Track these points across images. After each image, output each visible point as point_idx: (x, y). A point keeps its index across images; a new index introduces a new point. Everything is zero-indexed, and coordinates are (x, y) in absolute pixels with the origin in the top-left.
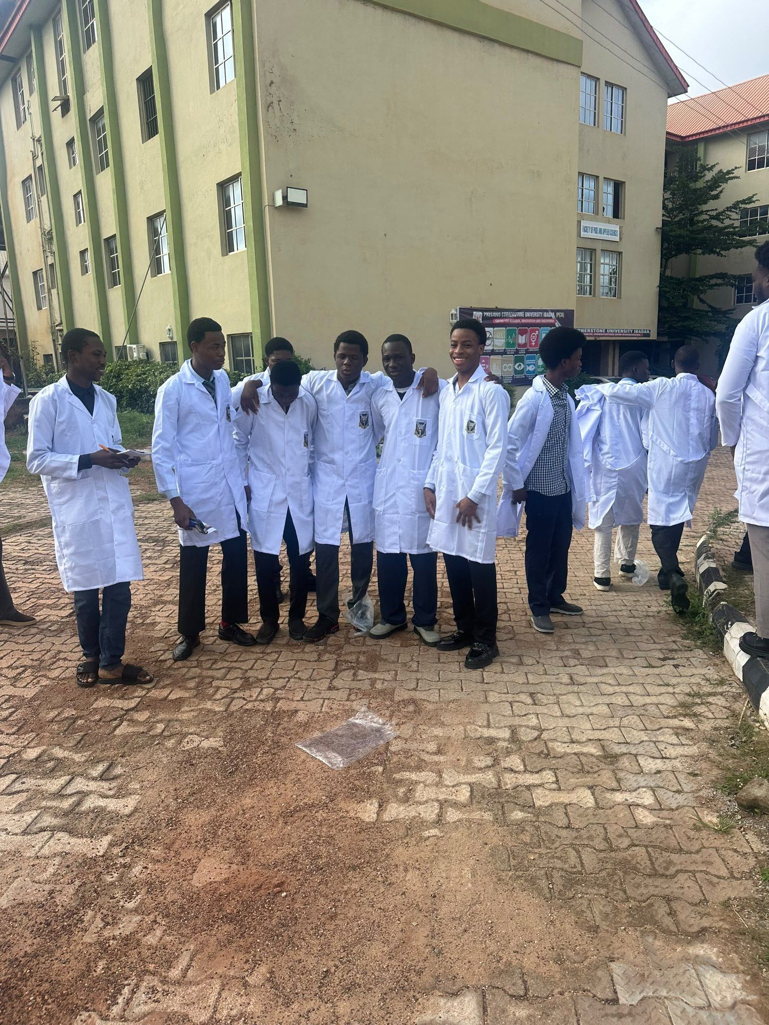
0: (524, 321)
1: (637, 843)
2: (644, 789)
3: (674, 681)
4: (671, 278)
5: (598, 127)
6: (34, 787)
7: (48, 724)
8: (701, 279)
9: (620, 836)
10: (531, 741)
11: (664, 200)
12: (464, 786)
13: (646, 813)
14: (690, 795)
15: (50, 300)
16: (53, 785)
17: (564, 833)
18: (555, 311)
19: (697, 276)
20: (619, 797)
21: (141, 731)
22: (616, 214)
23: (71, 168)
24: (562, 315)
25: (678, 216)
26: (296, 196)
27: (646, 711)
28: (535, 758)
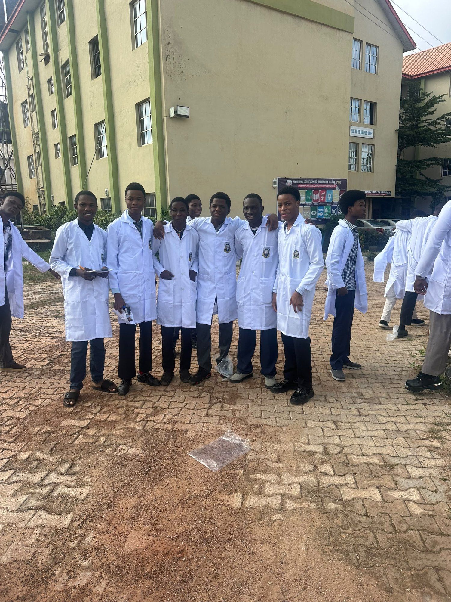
0: (316, 186)
1: (412, 527)
2: (413, 489)
3: (424, 414)
4: (404, 160)
5: (362, 70)
6: (25, 479)
7: (33, 436)
8: (421, 162)
9: (400, 522)
10: (336, 454)
11: (400, 113)
12: (296, 484)
13: (416, 506)
14: (443, 494)
15: (37, 173)
16: (36, 478)
17: (363, 519)
18: (336, 180)
19: (419, 159)
20: (397, 494)
21: (91, 442)
22: (371, 122)
23: (50, 95)
24: (340, 182)
25: (408, 123)
26: (182, 111)
27: (409, 434)
28: (340, 466)
